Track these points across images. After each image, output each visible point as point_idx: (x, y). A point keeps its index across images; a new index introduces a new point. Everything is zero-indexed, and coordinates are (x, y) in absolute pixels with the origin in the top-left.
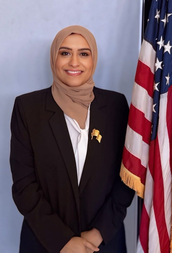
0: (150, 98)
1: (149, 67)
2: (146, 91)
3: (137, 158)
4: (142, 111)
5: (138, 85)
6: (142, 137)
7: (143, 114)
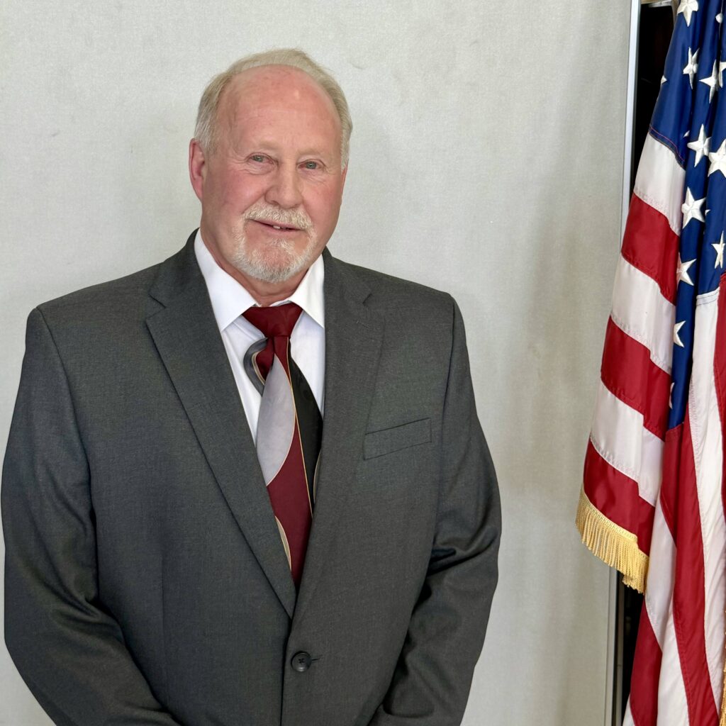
0: (666, 305)
1: (665, 214)
2: (657, 284)
3: (629, 478)
4: (645, 344)
5: (633, 268)
6: (641, 417)
7: (646, 352)
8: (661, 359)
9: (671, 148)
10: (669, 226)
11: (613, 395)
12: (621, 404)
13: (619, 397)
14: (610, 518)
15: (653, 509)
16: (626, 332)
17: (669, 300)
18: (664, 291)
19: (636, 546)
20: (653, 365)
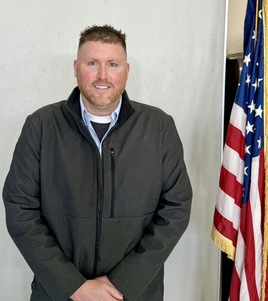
0: (241, 161)
1: (241, 130)
2: (238, 154)
3: (230, 221)
4: (235, 174)
5: (230, 148)
6: (234, 200)
7: (235, 177)
8: (240, 180)
9: (242, 107)
10: (242, 134)
11: (224, 192)
12: (227, 195)
13: (226, 193)
14: (223, 235)
15: (237, 232)
16: (228, 170)
17: (242, 159)
18: (241, 156)
19: (232, 245)
20: (237, 182)
